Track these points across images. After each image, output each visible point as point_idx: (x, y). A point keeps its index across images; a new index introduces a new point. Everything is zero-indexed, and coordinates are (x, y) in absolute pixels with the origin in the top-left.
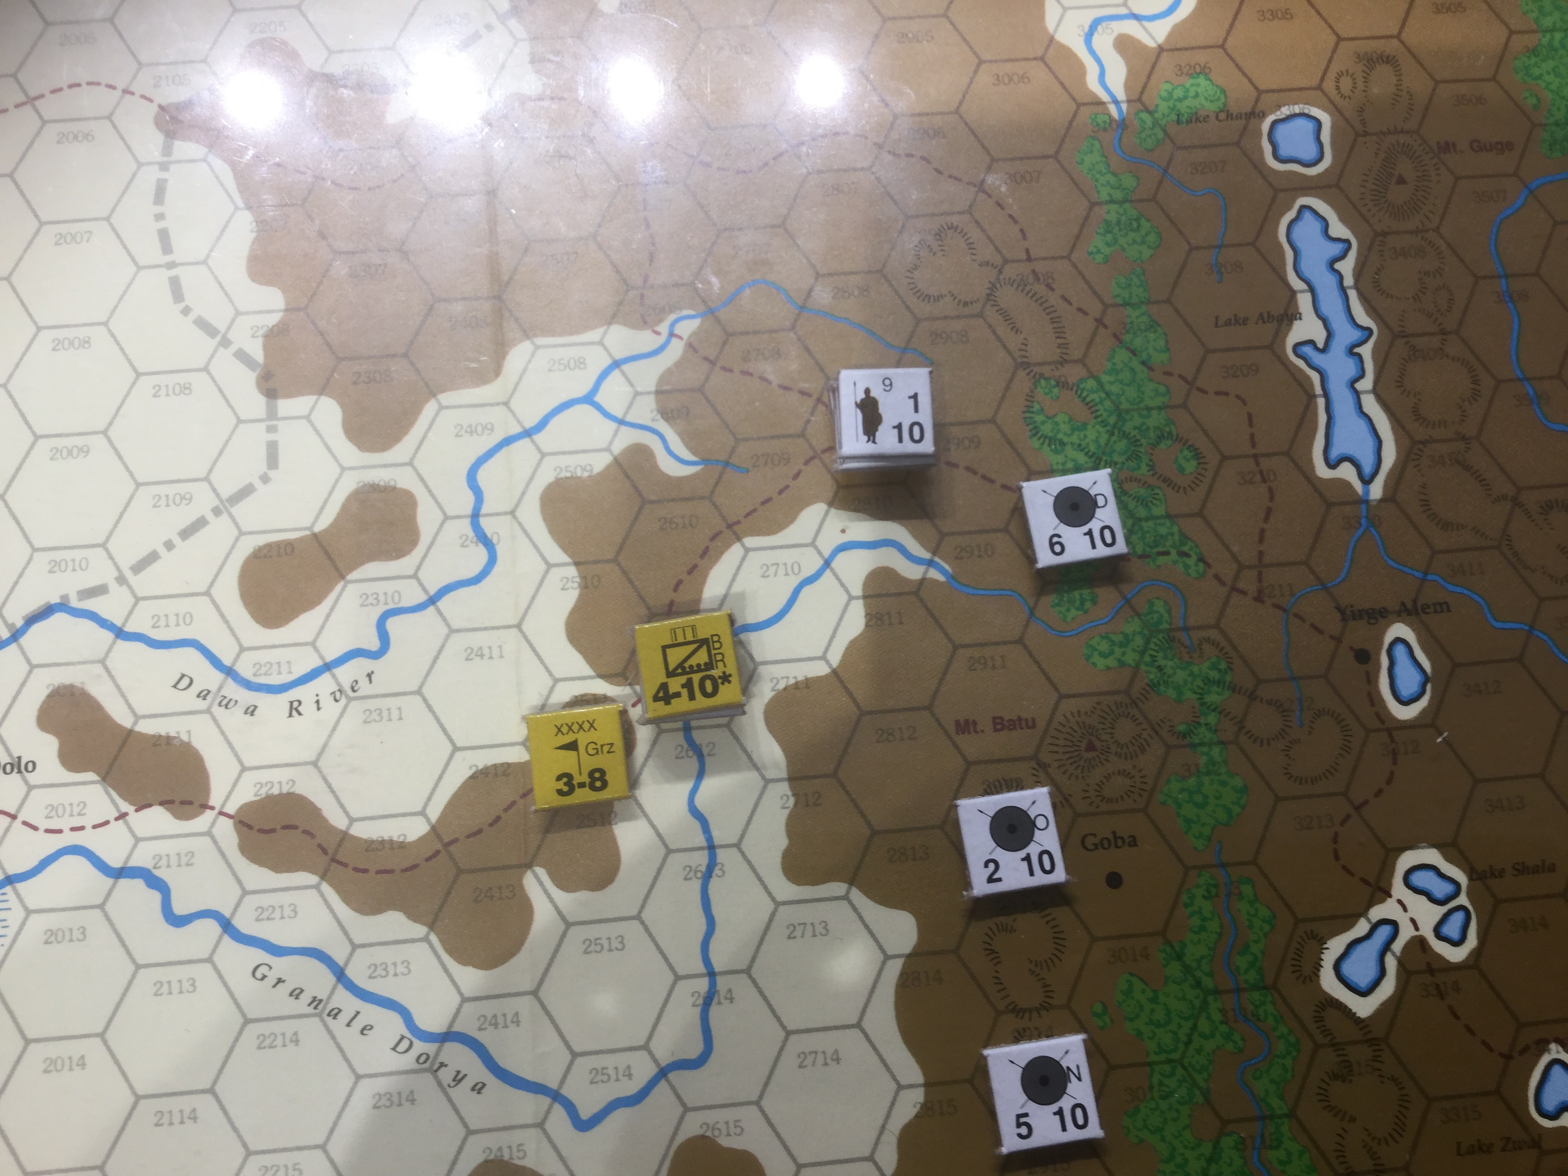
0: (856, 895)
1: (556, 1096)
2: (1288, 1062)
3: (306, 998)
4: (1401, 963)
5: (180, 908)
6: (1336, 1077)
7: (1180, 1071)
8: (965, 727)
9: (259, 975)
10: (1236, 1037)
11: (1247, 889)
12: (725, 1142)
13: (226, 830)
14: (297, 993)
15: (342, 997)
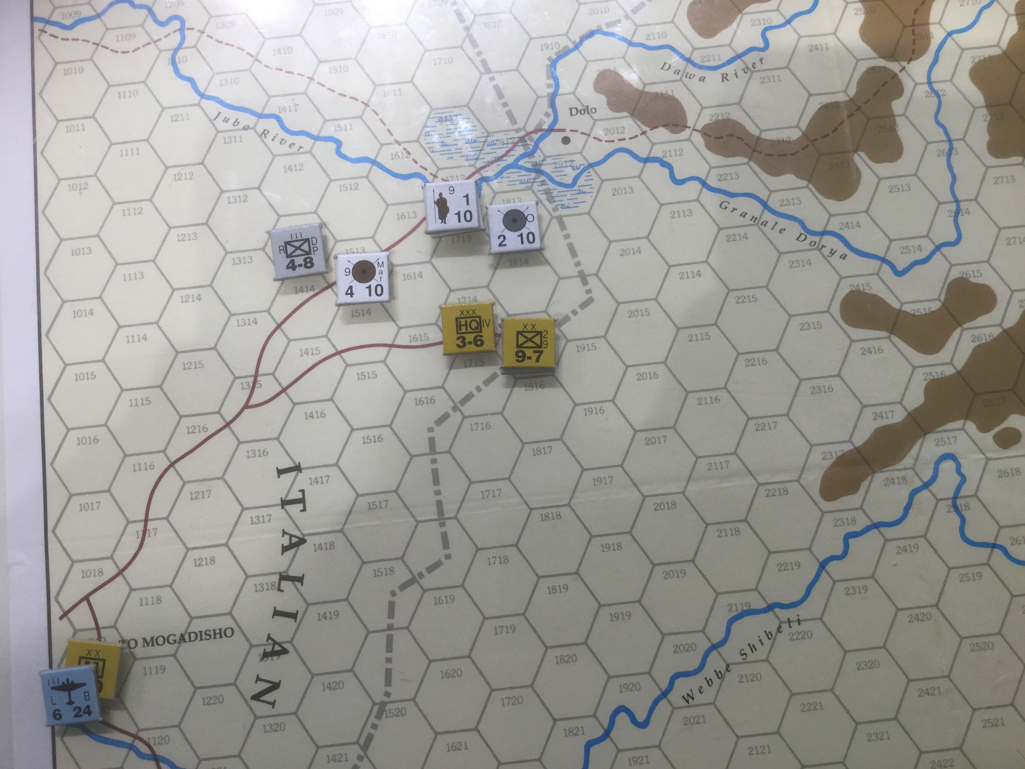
1: (884, 260)
3: (749, 217)
5: (679, 176)
9: (723, 206)
12: (973, 280)
13: (698, 139)
14: (744, 215)
15: (768, 216)
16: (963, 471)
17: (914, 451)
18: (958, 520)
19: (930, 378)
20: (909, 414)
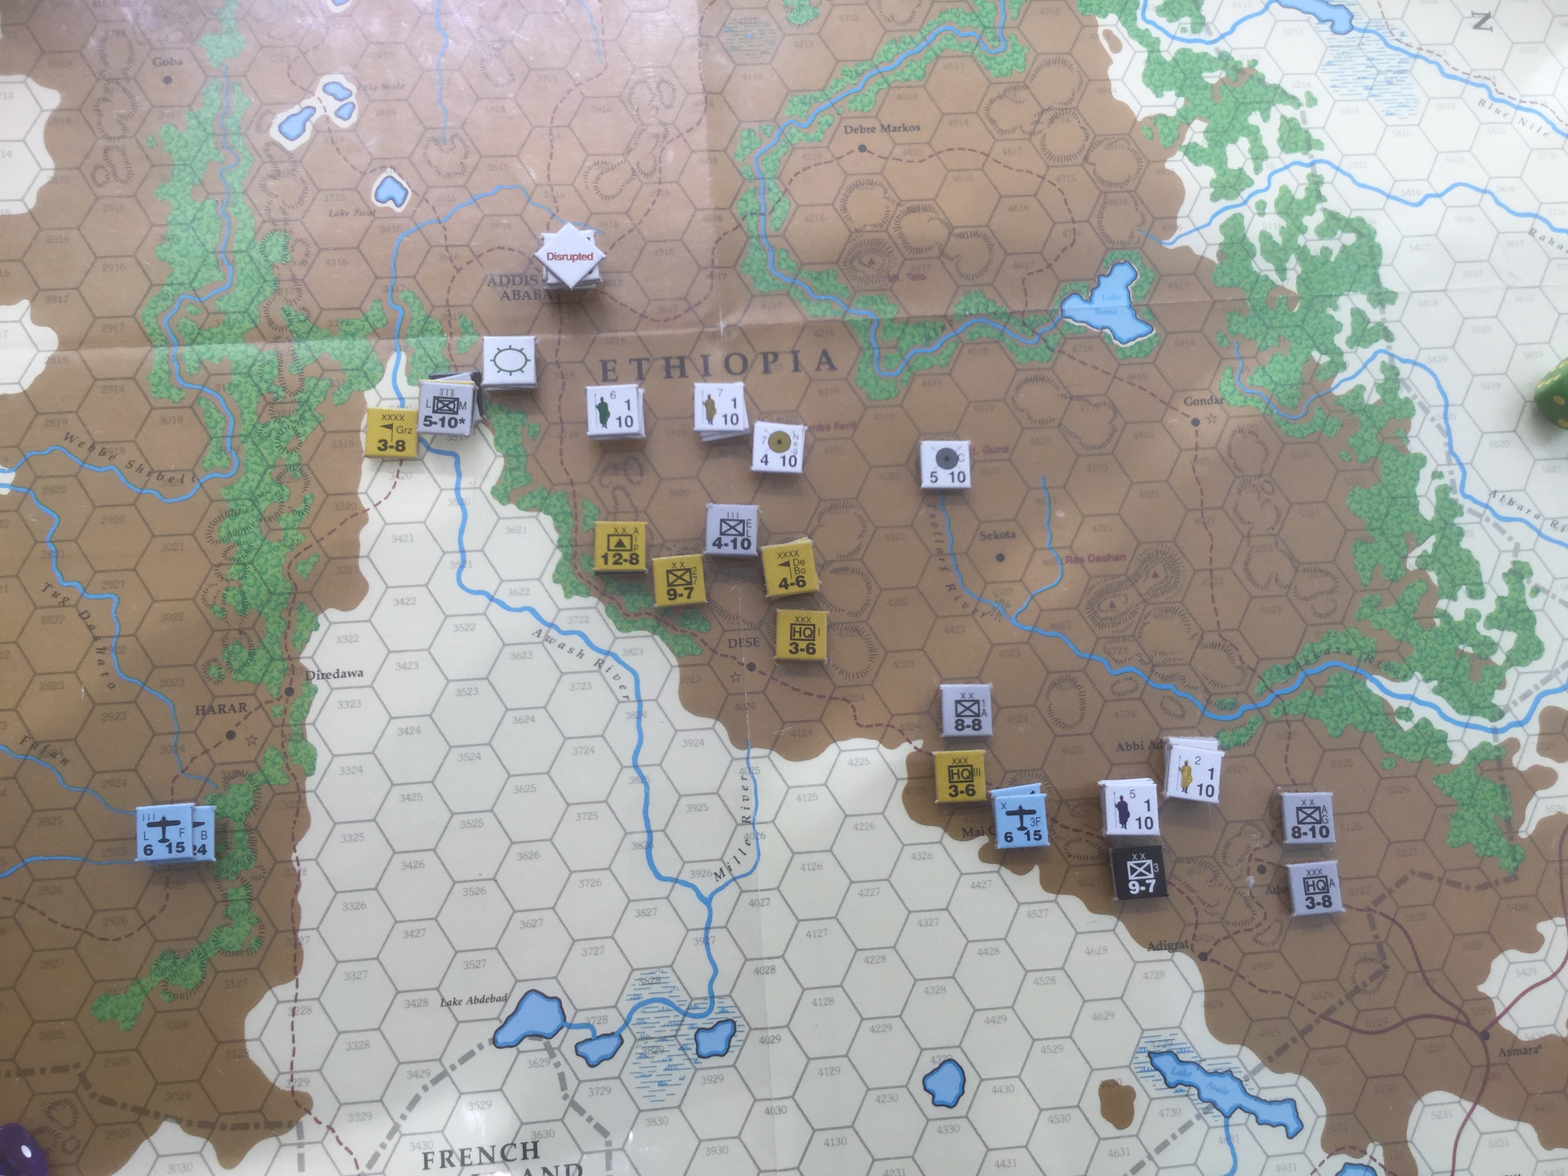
0: (30, 81)
2: (247, 168)
4: (315, 128)
6: (271, 177)
7: (189, 170)
10: (221, 155)
11: (238, 88)
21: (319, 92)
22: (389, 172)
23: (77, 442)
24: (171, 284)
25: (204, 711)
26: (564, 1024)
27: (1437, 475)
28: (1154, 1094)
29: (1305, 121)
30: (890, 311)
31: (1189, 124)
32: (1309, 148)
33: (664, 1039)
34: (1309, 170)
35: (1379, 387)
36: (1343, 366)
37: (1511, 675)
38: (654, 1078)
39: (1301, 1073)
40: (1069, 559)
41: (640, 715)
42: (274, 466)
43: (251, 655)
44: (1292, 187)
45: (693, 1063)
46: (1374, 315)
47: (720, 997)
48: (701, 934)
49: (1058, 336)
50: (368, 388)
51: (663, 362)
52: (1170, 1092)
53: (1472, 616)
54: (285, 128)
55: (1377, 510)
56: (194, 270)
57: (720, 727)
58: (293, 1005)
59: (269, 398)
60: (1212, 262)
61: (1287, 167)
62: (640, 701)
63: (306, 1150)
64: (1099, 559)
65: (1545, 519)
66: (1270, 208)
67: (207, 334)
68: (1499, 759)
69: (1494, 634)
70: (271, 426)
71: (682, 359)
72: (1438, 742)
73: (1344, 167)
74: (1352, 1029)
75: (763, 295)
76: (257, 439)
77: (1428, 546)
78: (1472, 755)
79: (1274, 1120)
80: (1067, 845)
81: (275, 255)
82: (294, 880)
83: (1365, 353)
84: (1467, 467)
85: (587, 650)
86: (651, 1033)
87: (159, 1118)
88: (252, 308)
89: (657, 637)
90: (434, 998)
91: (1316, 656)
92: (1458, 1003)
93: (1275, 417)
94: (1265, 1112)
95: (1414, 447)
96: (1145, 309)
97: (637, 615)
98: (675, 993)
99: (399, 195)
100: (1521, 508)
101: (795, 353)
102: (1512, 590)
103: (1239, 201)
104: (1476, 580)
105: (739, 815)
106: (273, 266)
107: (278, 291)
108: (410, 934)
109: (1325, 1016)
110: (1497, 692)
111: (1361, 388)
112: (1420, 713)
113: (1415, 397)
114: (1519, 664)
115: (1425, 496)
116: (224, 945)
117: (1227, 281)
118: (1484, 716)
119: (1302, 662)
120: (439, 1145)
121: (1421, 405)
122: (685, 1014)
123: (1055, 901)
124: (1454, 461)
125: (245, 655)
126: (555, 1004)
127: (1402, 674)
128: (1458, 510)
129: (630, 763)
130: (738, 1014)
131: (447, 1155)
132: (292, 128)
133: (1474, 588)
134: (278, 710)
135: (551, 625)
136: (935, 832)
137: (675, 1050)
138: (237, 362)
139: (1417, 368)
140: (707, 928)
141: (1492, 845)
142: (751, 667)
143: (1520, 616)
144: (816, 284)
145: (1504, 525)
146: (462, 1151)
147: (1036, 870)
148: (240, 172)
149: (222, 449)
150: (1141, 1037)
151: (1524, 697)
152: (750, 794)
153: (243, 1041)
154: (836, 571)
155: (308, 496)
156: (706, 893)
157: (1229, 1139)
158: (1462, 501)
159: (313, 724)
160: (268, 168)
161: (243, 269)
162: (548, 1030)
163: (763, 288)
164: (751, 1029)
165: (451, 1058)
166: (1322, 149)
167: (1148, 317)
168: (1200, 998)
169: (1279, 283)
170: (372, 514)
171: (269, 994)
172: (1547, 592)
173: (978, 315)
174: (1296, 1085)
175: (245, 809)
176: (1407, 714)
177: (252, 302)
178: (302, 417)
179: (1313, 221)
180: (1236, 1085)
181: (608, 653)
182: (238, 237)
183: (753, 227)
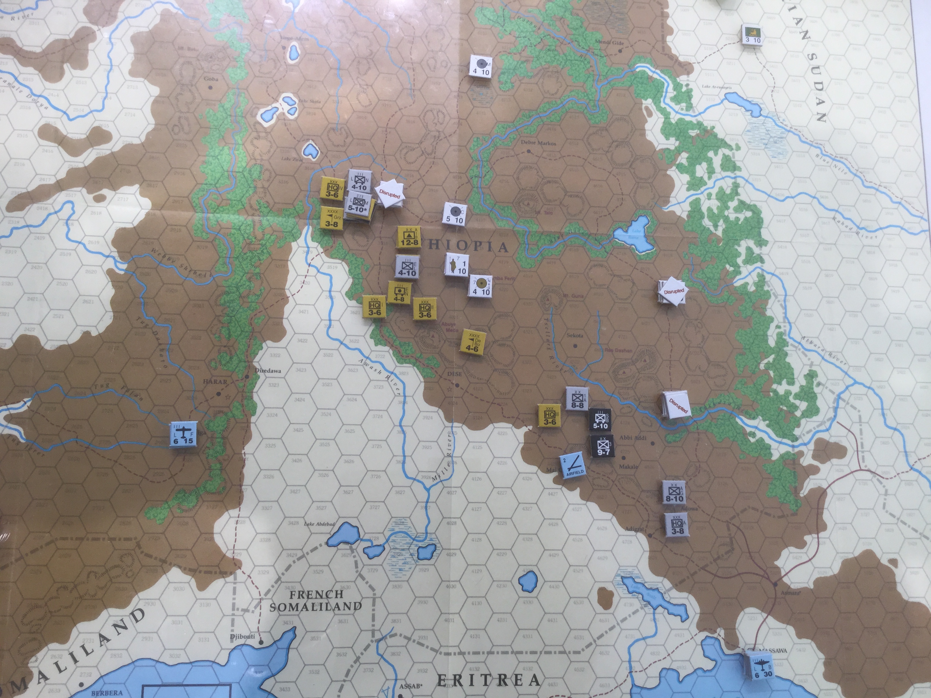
0: (146, 81)
1: (65, 113)
2: (245, 133)
3: (7, 83)
4: (278, 117)
6: (256, 138)
7: (218, 131)
8: (182, 48)
10: (233, 126)
11: (243, 95)
12: (104, 128)
14: (5, 81)
15: (16, 84)
16: (75, 209)
17: (54, 197)
18: (66, 229)
19: (71, 167)
20: (57, 181)
21: (281, 101)
22: (311, 142)
23: (157, 253)
24: (206, 184)
25: (207, 382)
26: (359, 539)
27: (778, 327)
28: (622, 595)
29: (734, 157)
30: (535, 228)
31: (680, 154)
32: (735, 170)
33: (403, 550)
34: (733, 180)
35: (755, 284)
36: (740, 273)
37: (803, 421)
38: (397, 567)
39: (690, 593)
40: (607, 350)
41: (404, 403)
42: (248, 273)
43: (231, 358)
44: (725, 188)
45: (416, 562)
46: (756, 250)
47: (430, 534)
48: (424, 504)
49: (611, 247)
50: (294, 241)
51: (429, 241)
52: (630, 595)
53: (788, 393)
54: (264, 116)
55: (749, 341)
56: (217, 179)
57: (441, 412)
58: (237, 519)
59: (248, 241)
60: (684, 219)
61: (723, 178)
62: (405, 396)
63: (237, 585)
64: (620, 351)
65: (826, 352)
66: (714, 196)
67: (221, 209)
68: (794, 460)
69: (797, 402)
70: (248, 255)
71: (437, 241)
72: (767, 449)
73: (750, 180)
74: (715, 575)
75: (477, 214)
76: (241, 260)
77: (771, 359)
78: (782, 456)
79: (676, 613)
80: (594, 479)
81: (255, 175)
82: (242, 462)
83: (750, 268)
84: (793, 325)
85: (383, 370)
86: (398, 546)
87: (171, 565)
88: (243, 199)
89: (415, 368)
90: (302, 522)
91: (714, 404)
92: (765, 568)
93: (706, 293)
94: (672, 609)
95: (769, 313)
96: (651, 238)
97: (407, 357)
98: (410, 530)
99: (314, 153)
100: (815, 346)
101: (490, 243)
102: (807, 383)
103: (699, 192)
104: (791, 377)
105: (446, 452)
106: (254, 180)
107: (255, 192)
108: (293, 492)
109: (703, 568)
110: (796, 429)
111: (747, 284)
112: (759, 435)
113: (771, 290)
114: (807, 417)
115: (772, 336)
116: (208, 489)
117: (690, 228)
118: (789, 439)
119: (708, 407)
120: (298, 588)
121: (774, 294)
122: (414, 540)
123: (586, 504)
124: (787, 321)
125: (228, 358)
126: (356, 529)
127: (752, 416)
128: (786, 344)
129: (397, 423)
130: (437, 542)
131: (301, 593)
132: (267, 116)
133: (790, 380)
134: (241, 384)
135: (367, 358)
136: (534, 468)
137: (408, 555)
138: (234, 223)
139: (774, 277)
140: (427, 502)
141: (787, 498)
142: (457, 385)
143: (810, 395)
144: (502, 212)
145: (806, 352)
146: (308, 592)
147: (578, 491)
148: (241, 135)
149: (225, 263)
150: (619, 569)
151: (808, 432)
152: (452, 443)
153: (213, 533)
154: (500, 345)
155: (262, 288)
156: (428, 487)
157: (654, 619)
158: (788, 340)
159: (257, 392)
160: (255, 134)
161: (240, 180)
162: (351, 541)
163: (477, 211)
164: (443, 549)
165: (307, 549)
166: (741, 171)
167: (652, 242)
168: (647, 554)
169: (714, 232)
170: (291, 299)
171: (226, 513)
172: (823, 385)
173: (575, 233)
174: (687, 598)
175: (222, 428)
176: (753, 435)
177: (243, 197)
178: (262, 251)
179: (733, 204)
180: (660, 595)
181: (392, 373)
182: (239, 165)
183: (475, 183)
